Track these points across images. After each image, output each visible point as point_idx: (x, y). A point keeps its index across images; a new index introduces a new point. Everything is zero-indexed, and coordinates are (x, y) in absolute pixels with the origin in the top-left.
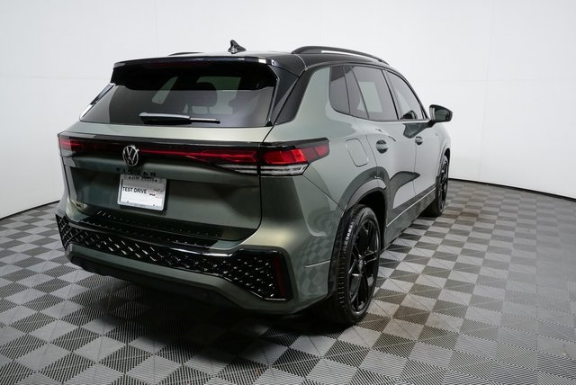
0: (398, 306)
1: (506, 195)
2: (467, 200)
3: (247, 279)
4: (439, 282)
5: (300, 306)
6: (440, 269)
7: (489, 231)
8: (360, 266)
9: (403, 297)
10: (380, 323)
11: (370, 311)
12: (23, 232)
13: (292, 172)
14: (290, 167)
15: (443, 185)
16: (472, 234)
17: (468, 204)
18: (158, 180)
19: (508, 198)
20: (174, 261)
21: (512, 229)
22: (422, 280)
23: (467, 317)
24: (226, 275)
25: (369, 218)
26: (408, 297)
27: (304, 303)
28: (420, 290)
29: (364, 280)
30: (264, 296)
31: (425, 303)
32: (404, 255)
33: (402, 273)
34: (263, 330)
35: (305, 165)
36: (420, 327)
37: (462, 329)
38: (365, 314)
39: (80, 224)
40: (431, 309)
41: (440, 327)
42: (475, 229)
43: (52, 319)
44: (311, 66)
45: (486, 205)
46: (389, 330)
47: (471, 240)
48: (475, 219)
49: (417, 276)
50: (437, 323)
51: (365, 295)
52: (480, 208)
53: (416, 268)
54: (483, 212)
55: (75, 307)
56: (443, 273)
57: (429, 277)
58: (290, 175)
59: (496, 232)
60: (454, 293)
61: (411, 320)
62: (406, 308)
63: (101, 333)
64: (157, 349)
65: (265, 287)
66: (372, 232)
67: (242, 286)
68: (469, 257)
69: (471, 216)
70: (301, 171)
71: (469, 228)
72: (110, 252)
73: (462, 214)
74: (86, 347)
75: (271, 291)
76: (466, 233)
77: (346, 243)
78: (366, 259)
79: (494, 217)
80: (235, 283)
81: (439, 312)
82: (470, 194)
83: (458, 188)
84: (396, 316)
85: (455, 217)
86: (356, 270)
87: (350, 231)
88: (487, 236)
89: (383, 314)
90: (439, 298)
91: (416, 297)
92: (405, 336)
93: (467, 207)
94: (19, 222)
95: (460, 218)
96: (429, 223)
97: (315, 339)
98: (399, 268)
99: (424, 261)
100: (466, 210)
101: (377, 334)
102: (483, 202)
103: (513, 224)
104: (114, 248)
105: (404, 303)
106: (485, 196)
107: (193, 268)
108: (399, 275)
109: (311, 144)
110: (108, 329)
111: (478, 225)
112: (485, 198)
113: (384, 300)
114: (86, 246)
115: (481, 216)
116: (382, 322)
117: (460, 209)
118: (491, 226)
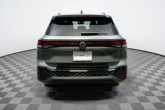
18: (89, 52)
20: (98, 74)
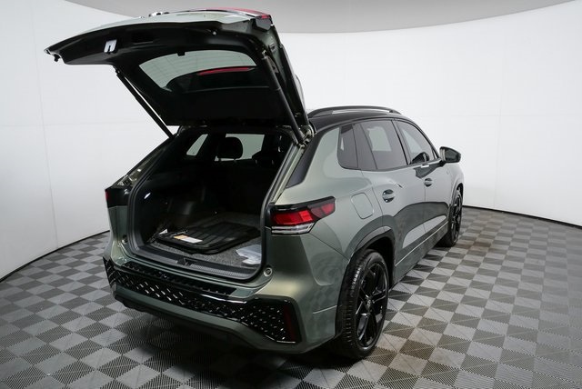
0: (405, 340)
1: (520, 223)
2: (481, 228)
3: (261, 324)
4: (445, 316)
5: (310, 346)
6: (448, 302)
7: (499, 262)
8: (369, 305)
9: (410, 331)
10: (388, 357)
11: (379, 345)
12: (80, 260)
13: (299, 231)
14: (298, 227)
15: (457, 217)
16: (484, 266)
17: (482, 233)
19: (522, 226)
20: (199, 305)
21: (521, 260)
22: (430, 314)
23: (469, 352)
24: (243, 320)
25: (377, 261)
26: (416, 331)
27: (313, 344)
28: (428, 325)
29: (372, 318)
30: (276, 339)
31: (431, 338)
32: (416, 287)
33: (413, 306)
34: (280, 363)
35: (312, 224)
36: (424, 362)
37: (464, 365)
38: (374, 348)
39: (122, 267)
40: (436, 343)
41: (442, 362)
42: (486, 260)
43: (100, 347)
44: (321, 130)
45: (499, 234)
46: (394, 365)
47: (481, 272)
48: (486, 250)
49: (426, 309)
50: (441, 358)
51: (374, 330)
52: (493, 237)
53: (426, 301)
54: (496, 242)
55: (119, 336)
56: (450, 307)
57: (437, 310)
58: (298, 234)
59: (506, 264)
60: (459, 327)
61: (416, 355)
62: (413, 342)
63: (139, 361)
64: (187, 379)
65: (277, 331)
66: (380, 274)
67: (257, 330)
68: (477, 290)
69: (483, 246)
70: (308, 229)
71: (480, 259)
72: (146, 294)
73: (476, 244)
74: (126, 374)
75: (281, 334)
76: (477, 265)
77: (353, 287)
78: (374, 298)
79: (506, 247)
80: (251, 327)
81: (443, 347)
82: (485, 222)
83: (474, 216)
84: (402, 351)
85: (468, 247)
86: (364, 310)
87: (357, 276)
88: (497, 268)
89: (391, 349)
90: (445, 333)
91: (423, 331)
92: (409, 371)
93: (481, 236)
94: (77, 251)
95: (473, 249)
96: (443, 253)
97: (326, 372)
98: (411, 301)
99: (434, 293)
100: (479, 240)
101: (383, 369)
102: (497, 231)
103: (523, 255)
104: (150, 291)
105: (411, 338)
106: (499, 224)
107: (215, 313)
108: (409, 309)
109: (318, 204)
110: (146, 358)
111: (489, 255)
112: (499, 227)
113: (393, 334)
114: (127, 287)
115: (493, 246)
116: (388, 356)
117: (474, 239)
118: (502, 257)
